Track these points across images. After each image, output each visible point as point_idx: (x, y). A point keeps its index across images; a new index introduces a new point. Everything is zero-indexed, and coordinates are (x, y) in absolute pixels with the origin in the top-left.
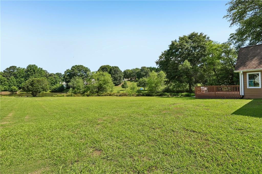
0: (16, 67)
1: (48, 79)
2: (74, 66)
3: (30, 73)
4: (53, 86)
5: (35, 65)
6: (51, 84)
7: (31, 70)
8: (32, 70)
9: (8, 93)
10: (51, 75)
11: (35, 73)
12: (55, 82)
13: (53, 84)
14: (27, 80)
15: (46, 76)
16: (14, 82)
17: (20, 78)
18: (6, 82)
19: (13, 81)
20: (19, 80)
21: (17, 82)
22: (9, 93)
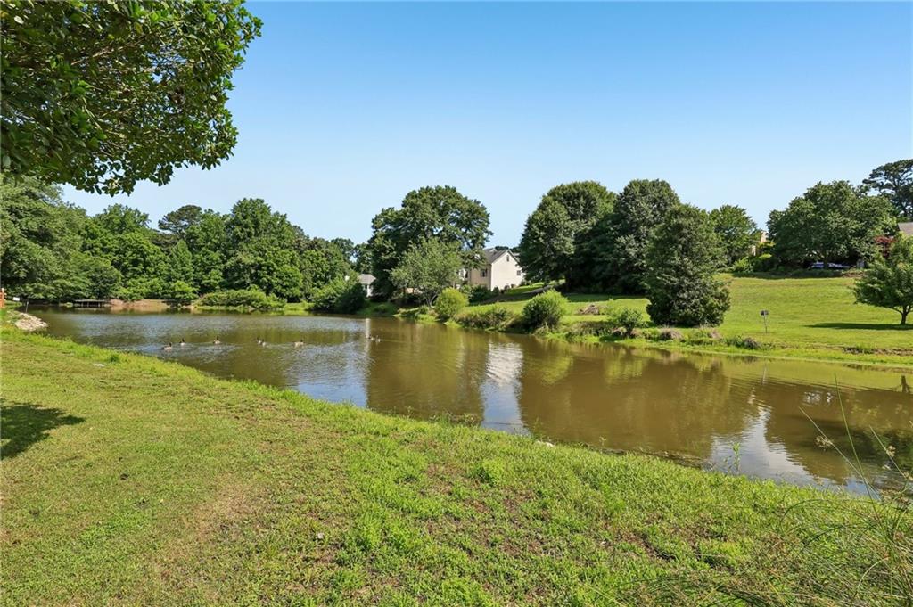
0: (200, 209)
1: (304, 257)
2: (414, 192)
3: (242, 231)
4: (319, 287)
5: (262, 201)
6: (315, 279)
7: (244, 218)
8: (249, 221)
9: (160, 305)
10: (315, 244)
11: (261, 232)
12: (327, 274)
13: (321, 279)
14: (229, 257)
15: (298, 247)
16: (184, 265)
17: (208, 250)
18: (163, 266)
19: (181, 262)
20: (204, 259)
21: (194, 263)
22: (164, 306)
